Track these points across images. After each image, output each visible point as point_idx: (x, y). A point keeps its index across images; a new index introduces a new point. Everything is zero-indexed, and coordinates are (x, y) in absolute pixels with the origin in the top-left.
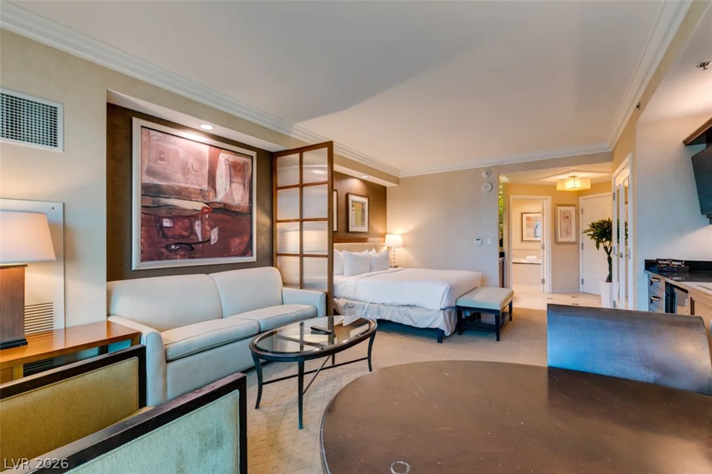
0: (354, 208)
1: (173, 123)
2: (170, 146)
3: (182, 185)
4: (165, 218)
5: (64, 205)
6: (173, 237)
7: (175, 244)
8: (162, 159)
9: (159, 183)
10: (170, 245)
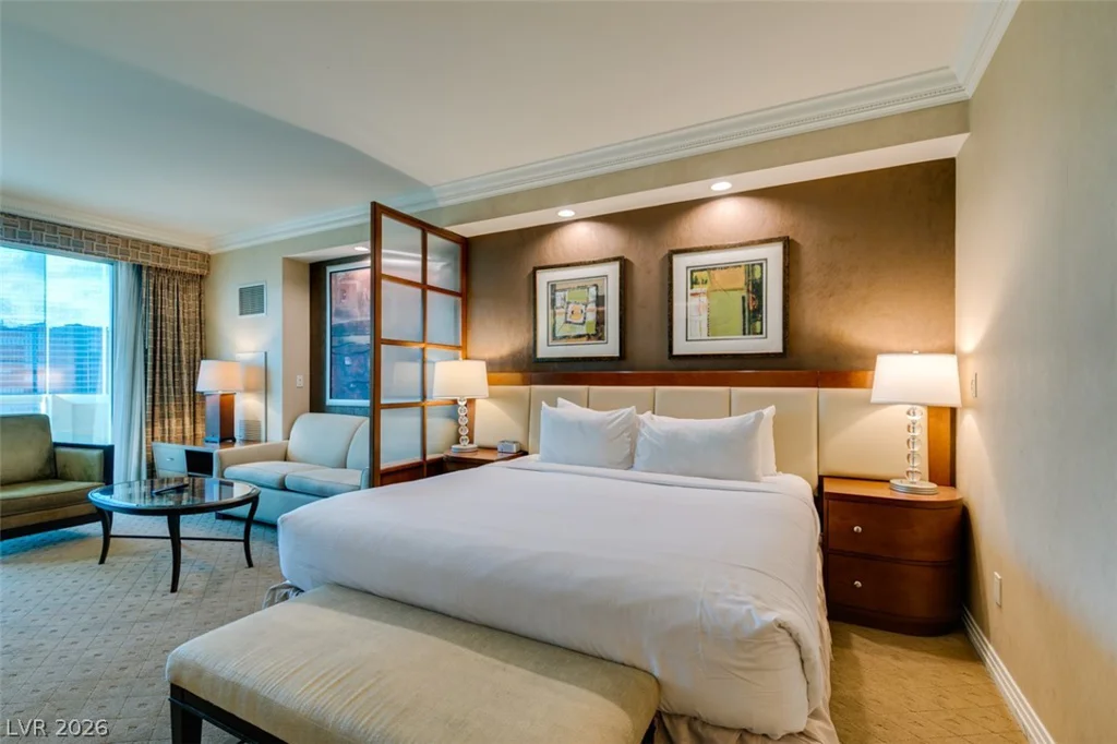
0: (697, 289)
1: (356, 256)
2: (351, 282)
3: (359, 319)
4: (347, 355)
5: (266, 353)
6: (351, 375)
7: (354, 382)
8: (344, 298)
9: (342, 322)
10: (349, 384)
